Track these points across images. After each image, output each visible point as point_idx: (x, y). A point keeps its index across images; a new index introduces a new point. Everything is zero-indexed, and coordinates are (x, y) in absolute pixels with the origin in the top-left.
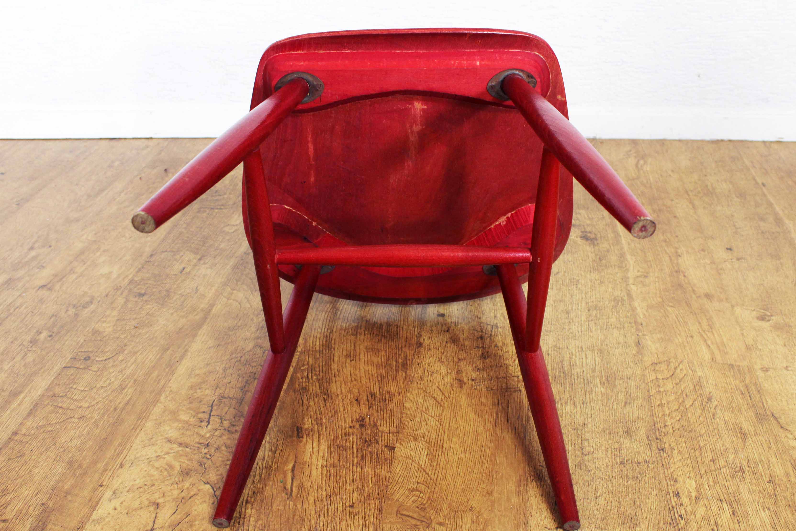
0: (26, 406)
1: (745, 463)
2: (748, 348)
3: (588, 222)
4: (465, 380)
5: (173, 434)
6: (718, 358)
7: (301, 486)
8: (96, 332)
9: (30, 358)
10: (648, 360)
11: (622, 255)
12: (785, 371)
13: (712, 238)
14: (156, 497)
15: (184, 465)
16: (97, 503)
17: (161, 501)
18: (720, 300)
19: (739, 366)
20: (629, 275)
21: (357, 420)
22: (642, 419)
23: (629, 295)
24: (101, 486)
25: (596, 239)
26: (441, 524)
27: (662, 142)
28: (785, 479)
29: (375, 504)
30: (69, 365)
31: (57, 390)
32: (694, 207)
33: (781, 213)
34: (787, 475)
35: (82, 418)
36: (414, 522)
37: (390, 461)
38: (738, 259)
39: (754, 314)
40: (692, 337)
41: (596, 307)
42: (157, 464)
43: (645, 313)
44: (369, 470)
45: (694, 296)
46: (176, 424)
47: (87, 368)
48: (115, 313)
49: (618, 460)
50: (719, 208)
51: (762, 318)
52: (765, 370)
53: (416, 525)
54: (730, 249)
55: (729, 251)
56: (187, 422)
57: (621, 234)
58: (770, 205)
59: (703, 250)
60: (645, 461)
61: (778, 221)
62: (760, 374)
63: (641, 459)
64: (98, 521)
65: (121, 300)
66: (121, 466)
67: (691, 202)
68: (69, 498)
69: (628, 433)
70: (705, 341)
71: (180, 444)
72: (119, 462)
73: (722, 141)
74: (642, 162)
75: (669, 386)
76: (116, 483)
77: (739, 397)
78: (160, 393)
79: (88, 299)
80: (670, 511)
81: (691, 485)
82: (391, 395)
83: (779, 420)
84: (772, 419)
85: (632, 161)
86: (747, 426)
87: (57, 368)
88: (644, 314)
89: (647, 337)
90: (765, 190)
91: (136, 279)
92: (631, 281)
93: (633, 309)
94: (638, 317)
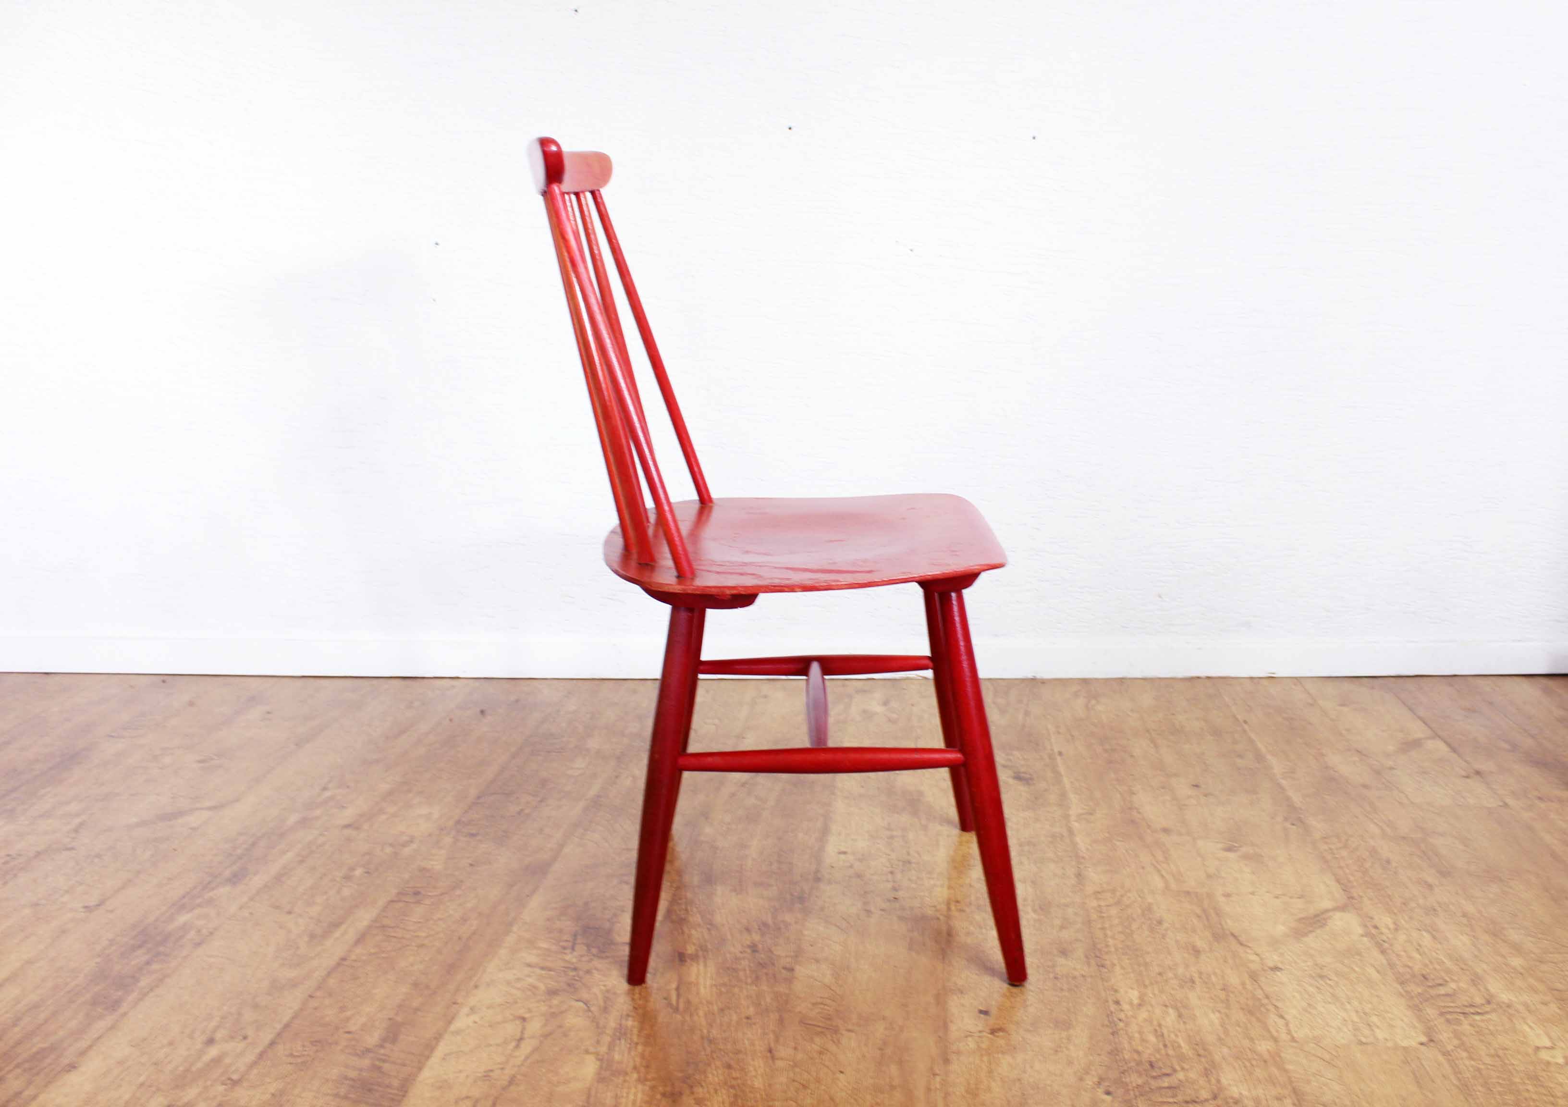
0: (351, 935)
1: (1196, 976)
2: (1209, 876)
3: (1022, 762)
4: (873, 909)
5: (532, 959)
6: (1173, 886)
7: (688, 1002)
8: (423, 870)
9: (346, 892)
10: (1090, 889)
11: (1063, 795)
12: (1251, 896)
13: (1176, 775)
14: (522, 1012)
15: (550, 986)
16: (453, 1018)
17: (527, 1016)
18: (1180, 834)
19: (1197, 893)
20: (1071, 812)
21: (749, 947)
22: (1081, 941)
23: (1071, 832)
24: (454, 1003)
25: (1032, 779)
26: (849, 1031)
27: (1121, 681)
28: (1240, 988)
29: (774, 1016)
30: (395, 899)
31: (386, 922)
32: (1156, 746)
33: (1263, 750)
34: (1243, 984)
35: (422, 946)
36: (819, 1029)
37: (789, 981)
38: (1206, 795)
39: (1220, 846)
40: (1143, 868)
41: (1029, 843)
42: (519, 985)
43: (1089, 847)
44: (765, 988)
45: (1149, 831)
46: (535, 951)
47: (418, 902)
48: (443, 852)
49: (1051, 976)
50: (1187, 747)
51: (1229, 849)
52: (1228, 895)
53: (822, 1032)
54: (1197, 786)
55: (1195, 788)
56: (548, 950)
57: (1063, 773)
58: (1251, 741)
59: (1163, 788)
60: (1083, 976)
61: (1259, 757)
62: (1222, 899)
63: (1076, 973)
64: (457, 1032)
65: (448, 840)
66: (476, 987)
67: (1153, 741)
68: (419, 1013)
69: (1064, 953)
70: (1159, 871)
71: (542, 968)
72: (472, 984)
73: (1198, 678)
74: (1093, 702)
75: (1114, 911)
76: (472, 1001)
77: (1195, 921)
78: (511, 924)
79: (405, 838)
80: (1108, 1016)
81: (1134, 995)
82: (787, 925)
83: (1240, 938)
84: (1231, 938)
85: (1081, 701)
86: (1200, 944)
87: (381, 903)
88: (1088, 849)
89: (1090, 869)
90: (1246, 727)
91: (463, 819)
92: (1073, 818)
93: (1074, 845)
94: (1079, 851)
